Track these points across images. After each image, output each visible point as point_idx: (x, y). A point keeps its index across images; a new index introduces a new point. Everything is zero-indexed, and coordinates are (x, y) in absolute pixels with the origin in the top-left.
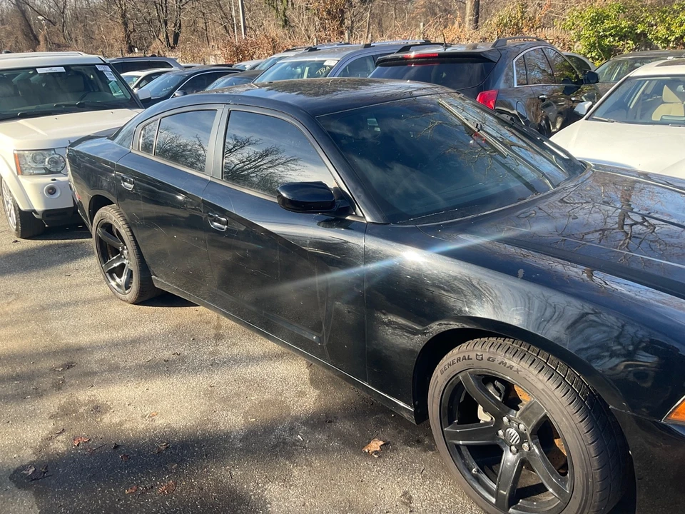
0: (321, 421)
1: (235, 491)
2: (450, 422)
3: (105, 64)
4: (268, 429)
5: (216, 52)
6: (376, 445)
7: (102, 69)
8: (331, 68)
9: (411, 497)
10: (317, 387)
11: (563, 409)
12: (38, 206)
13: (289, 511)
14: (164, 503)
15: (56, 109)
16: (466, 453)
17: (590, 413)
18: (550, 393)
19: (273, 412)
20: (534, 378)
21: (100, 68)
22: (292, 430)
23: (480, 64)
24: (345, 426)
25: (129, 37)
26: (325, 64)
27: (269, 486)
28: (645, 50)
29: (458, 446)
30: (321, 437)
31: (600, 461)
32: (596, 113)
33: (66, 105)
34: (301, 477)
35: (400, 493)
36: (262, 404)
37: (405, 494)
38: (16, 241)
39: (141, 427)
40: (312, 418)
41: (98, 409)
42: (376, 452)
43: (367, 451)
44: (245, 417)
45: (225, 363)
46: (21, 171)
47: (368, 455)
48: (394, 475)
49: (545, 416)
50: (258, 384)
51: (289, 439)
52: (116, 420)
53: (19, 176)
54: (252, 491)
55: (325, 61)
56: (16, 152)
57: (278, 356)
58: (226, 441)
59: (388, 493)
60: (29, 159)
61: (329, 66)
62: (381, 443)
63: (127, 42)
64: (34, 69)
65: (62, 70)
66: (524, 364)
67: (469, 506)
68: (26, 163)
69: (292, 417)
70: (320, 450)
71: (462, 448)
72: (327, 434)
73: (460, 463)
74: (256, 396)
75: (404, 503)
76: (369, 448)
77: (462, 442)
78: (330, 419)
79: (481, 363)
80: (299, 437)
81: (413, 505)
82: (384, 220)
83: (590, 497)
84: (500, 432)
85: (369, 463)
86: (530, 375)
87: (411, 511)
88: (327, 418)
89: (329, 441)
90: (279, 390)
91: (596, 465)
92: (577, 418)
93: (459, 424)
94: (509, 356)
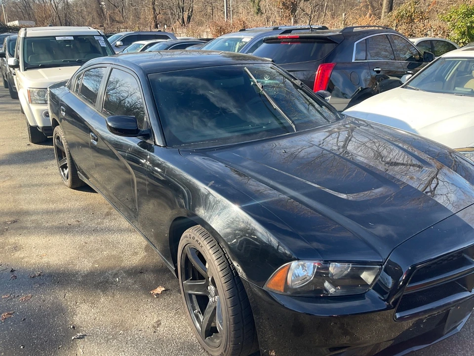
0: (136, 272)
1: (62, 305)
2: (187, 278)
3: (101, 35)
4: (102, 272)
5: (207, 30)
6: (159, 290)
7: (98, 39)
8: (246, 43)
9: (161, 324)
10: (146, 251)
12: (40, 124)
14: (19, 306)
15: (63, 63)
16: (194, 298)
18: (212, 262)
19: (112, 263)
20: (207, 252)
21: (96, 38)
22: (116, 275)
24: (149, 277)
25: (156, 17)
27: (81, 305)
29: (190, 295)
30: (130, 281)
32: (410, 84)
33: (70, 61)
34: (104, 302)
35: (155, 320)
36: (109, 257)
37: (159, 321)
38: (29, 145)
39: (33, 261)
40: (132, 269)
41: (16, 248)
42: (157, 294)
43: (152, 292)
44: (93, 264)
45: (102, 230)
46: (31, 101)
47: (151, 295)
48: (159, 309)
50: (114, 245)
51: (111, 279)
52: (22, 256)
53: (30, 104)
54: (71, 307)
55: (243, 38)
56: (29, 89)
58: (74, 276)
59: (148, 320)
60: (36, 94)
61: (245, 42)
62: (164, 289)
63: (154, 21)
64: (54, 37)
65: (72, 38)
66: (205, 242)
67: (192, 334)
68: (34, 96)
69: (121, 267)
70: (126, 289)
71: (193, 296)
72: (135, 280)
73: (189, 305)
74: (108, 252)
75: (154, 327)
76: (154, 291)
77: (190, 292)
78: (142, 271)
79: (191, 240)
80: (117, 279)
81: (158, 329)
82: (163, 144)
83: (229, 335)
84: (209, 287)
85: (149, 300)
86: (206, 250)
87: (155, 332)
88: (141, 270)
89: (133, 284)
90: (123, 250)
91: (230, 312)
92: (223, 280)
93: (191, 280)
94: (200, 236)
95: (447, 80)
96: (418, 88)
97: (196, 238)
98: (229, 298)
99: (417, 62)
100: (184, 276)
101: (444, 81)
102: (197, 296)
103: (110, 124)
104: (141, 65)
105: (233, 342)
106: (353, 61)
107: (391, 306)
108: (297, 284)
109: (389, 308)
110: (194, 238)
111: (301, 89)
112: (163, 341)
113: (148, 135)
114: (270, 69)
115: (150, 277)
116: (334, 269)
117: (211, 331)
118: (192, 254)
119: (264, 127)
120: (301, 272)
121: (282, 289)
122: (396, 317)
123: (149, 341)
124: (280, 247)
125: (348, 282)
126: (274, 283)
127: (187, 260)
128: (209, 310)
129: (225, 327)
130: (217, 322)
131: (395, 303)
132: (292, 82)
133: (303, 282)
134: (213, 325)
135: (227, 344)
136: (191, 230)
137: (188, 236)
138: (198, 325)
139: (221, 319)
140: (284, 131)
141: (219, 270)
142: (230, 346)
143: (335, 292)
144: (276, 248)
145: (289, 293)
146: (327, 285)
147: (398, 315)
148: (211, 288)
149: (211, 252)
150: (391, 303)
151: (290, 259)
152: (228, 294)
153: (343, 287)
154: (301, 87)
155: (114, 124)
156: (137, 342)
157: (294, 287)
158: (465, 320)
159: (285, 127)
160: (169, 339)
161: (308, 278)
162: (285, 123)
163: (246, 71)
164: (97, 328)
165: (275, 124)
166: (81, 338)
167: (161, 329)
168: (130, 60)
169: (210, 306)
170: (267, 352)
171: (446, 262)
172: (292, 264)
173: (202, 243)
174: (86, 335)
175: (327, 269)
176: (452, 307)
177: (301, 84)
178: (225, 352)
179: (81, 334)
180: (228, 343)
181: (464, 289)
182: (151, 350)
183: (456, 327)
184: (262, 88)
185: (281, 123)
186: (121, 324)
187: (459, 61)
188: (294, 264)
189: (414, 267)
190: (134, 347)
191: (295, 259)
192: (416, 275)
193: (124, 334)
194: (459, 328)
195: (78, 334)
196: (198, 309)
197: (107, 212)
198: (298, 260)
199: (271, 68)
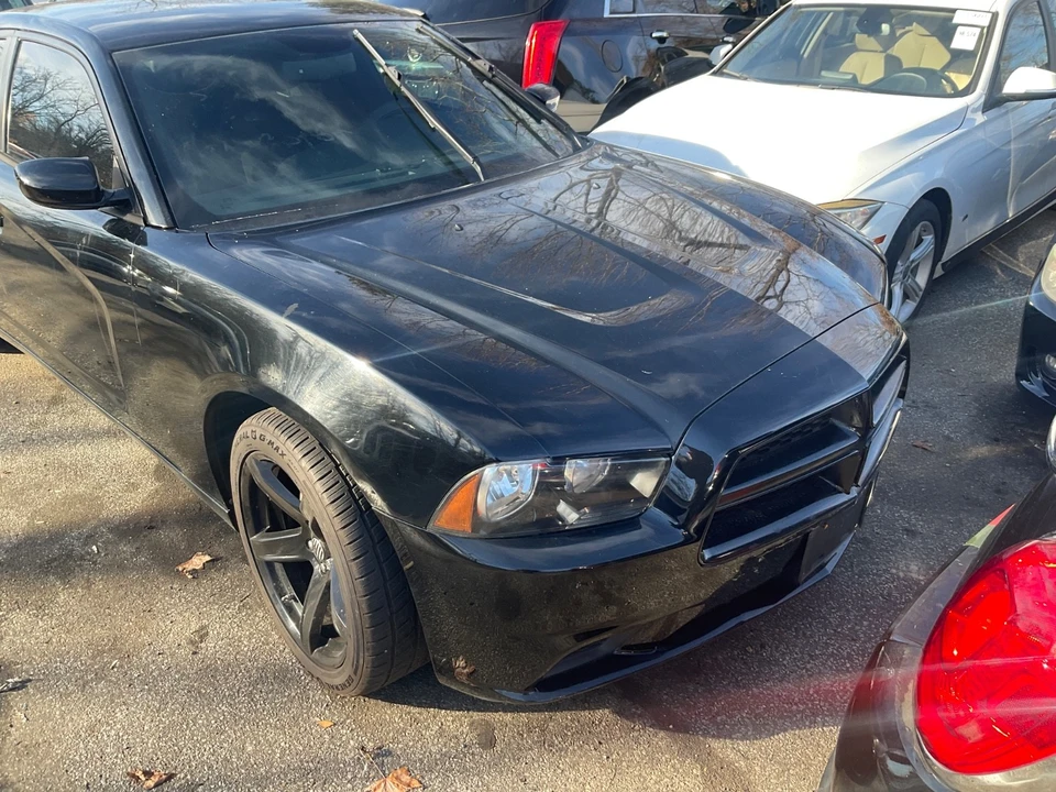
0: (138, 528)
4: (55, 537)
6: (198, 562)
9: (206, 634)
10: (158, 479)
16: (280, 571)
19: (77, 512)
20: (296, 464)
22: (90, 538)
24: (169, 536)
29: (270, 564)
30: (126, 548)
34: (66, 603)
35: (194, 626)
36: (70, 501)
37: (202, 628)
40: (127, 523)
42: (194, 572)
43: (180, 569)
44: (32, 518)
45: (45, 439)
47: (180, 575)
48: (201, 603)
50: (78, 471)
51: (78, 550)
59: (176, 628)
62: (208, 558)
67: (281, 648)
69: (100, 520)
70: (119, 567)
71: (276, 566)
72: (138, 544)
73: (271, 586)
74: (64, 489)
75: (192, 642)
76: (187, 566)
77: (269, 557)
78: (153, 524)
79: (257, 444)
80: (94, 548)
81: (203, 645)
82: (167, 223)
83: (360, 636)
84: (310, 543)
85: (175, 586)
86: (293, 461)
87: (195, 653)
88: (151, 521)
89: (133, 555)
90: (102, 481)
91: (360, 589)
92: (338, 522)
93: (268, 531)
94: (278, 432)
95: (805, 56)
96: (745, 76)
97: (268, 438)
98: (354, 560)
99: (744, 17)
100: (250, 524)
101: (799, 58)
102: (285, 564)
103: (26, 181)
104: (93, 29)
105: (371, 651)
106: (607, 15)
107: (692, 537)
108: (500, 514)
109: (688, 540)
110: (262, 438)
111: (490, 81)
112: (217, 670)
113: (127, 201)
114: (416, 34)
115: (172, 535)
116: (575, 472)
117: (322, 635)
118: (264, 474)
119: (410, 173)
120: (506, 487)
121: (467, 527)
122: (703, 557)
123: (184, 674)
124: (463, 441)
125: (605, 496)
126: (449, 518)
127: (253, 490)
128: (315, 591)
129: (351, 621)
130: (334, 612)
131: (699, 530)
132: (469, 65)
133: (512, 508)
134: (326, 621)
135: (358, 655)
136: (254, 421)
137: (249, 434)
138: (292, 625)
139: (341, 605)
140: (456, 180)
141: (327, 502)
142: (366, 659)
143: (579, 519)
144: (452, 443)
145: (483, 533)
146: (563, 508)
147: (707, 555)
148: (315, 544)
149: (305, 464)
150: (692, 531)
151: (482, 462)
152: (350, 552)
153: (594, 508)
154: (490, 75)
155: (39, 181)
156: (155, 678)
157: (494, 520)
158: (840, 550)
159: (458, 172)
160: (229, 664)
161: (522, 498)
162: (458, 162)
163: (357, 40)
164: (56, 662)
165: (438, 166)
166: (19, 689)
167: (209, 645)
168: (66, 18)
169: (317, 582)
170: (449, 662)
171: (798, 438)
172: (486, 472)
173: (282, 448)
174: (30, 681)
175: (560, 474)
176: (814, 526)
177: (491, 69)
178: (355, 673)
179: (16, 679)
180: (361, 654)
181: (835, 489)
182: (189, 692)
183: (822, 567)
184: (399, 78)
185: (450, 163)
186: (114, 646)
187: (829, 12)
188: (489, 471)
189: (734, 454)
190: (149, 690)
191: (490, 462)
192: (741, 467)
193: (122, 666)
194: (829, 568)
195: (10, 680)
196: (290, 591)
197: (53, 397)
198: (498, 461)
199: (418, 30)
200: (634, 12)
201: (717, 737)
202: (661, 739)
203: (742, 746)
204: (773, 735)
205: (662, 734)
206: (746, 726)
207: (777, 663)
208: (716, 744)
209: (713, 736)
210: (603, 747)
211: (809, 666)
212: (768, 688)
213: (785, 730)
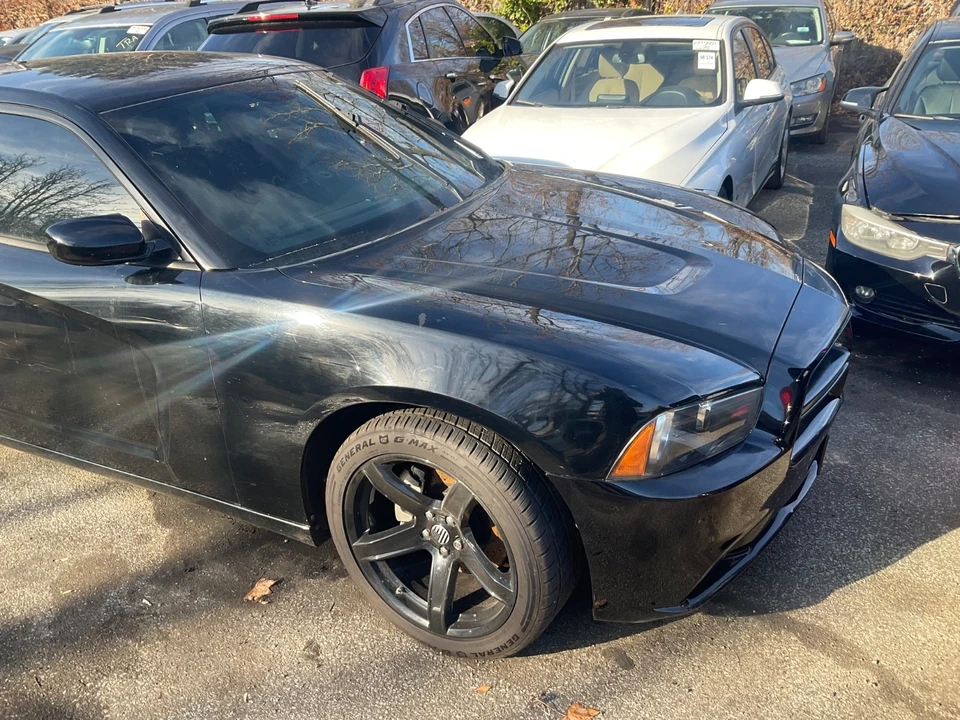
0: (177, 572)
1: (48, 703)
2: (360, 534)
4: (93, 600)
6: (263, 588)
8: (140, 36)
9: (319, 646)
10: (166, 524)
11: (492, 487)
13: (139, 711)
16: (385, 570)
17: (524, 485)
18: (474, 470)
19: (99, 574)
20: (453, 454)
22: (133, 594)
23: (359, 29)
24: (216, 572)
26: (129, 31)
27: (101, 684)
28: (580, 8)
29: (373, 564)
30: (179, 594)
31: (543, 544)
32: (520, 96)
34: (153, 658)
35: (302, 644)
36: (82, 566)
37: (310, 644)
40: (163, 570)
42: (265, 598)
43: (250, 598)
44: (54, 590)
45: (11, 514)
47: (253, 604)
48: (293, 623)
49: (474, 500)
50: (75, 538)
51: (129, 608)
54: (75, 697)
55: (129, 27)
57: (101, 491)
58: (25, 632)
59: (285, 649)
61: (136, 35)
62: (271, 582)
66: (440, 439)
69: (131, 575)
70: (180, 613)
71: (380, 565)
72: (189, 588)
74: (69, 556)
75: (309, 657)
76: (254, 594)
78: (190, 566)
80: (145, 601)
81: (322, 657)
82: (228, 264)
84: (426, 532)
85: (255, 614)
87: (319, 666)
88: (186, 565)
89: (192, 598)
90: (107, 540)
93: (369, 534)
94: (419, 430)
95: (563, 85)
99: (492, 58)
101: (558, 87)
106: (413, 61)
110: (399, 440)
112: (351, 674)
115: (217, 571)
137: (373, 441)
157: (657, 462)
160: (359, 666)
164: (183, 712)
167: (326, 655)
178: (524, 630)
182: (338, 700)
186: (233, 681)
187: (577, 49)
190: (299, 709)
193: (255, 698)
196: (399, 586)
200: (429, 57)
201: (790, 609)
202: (753, 622)
203: (811, 610)
204: (826, 596)
205: (751, 619)
206: (805, 596)
207: (796, 547)
208: (793, 615)
209: (788, 610)
210: (716, 640)
211: (817, 542)
212: (801, 565)
213: (832, 591)
